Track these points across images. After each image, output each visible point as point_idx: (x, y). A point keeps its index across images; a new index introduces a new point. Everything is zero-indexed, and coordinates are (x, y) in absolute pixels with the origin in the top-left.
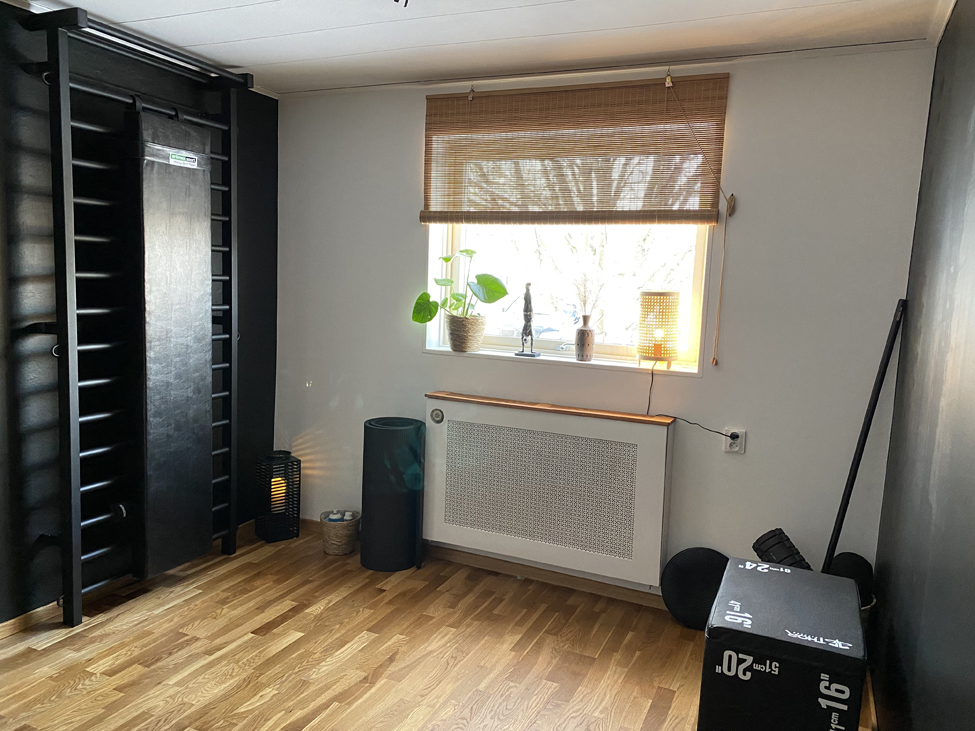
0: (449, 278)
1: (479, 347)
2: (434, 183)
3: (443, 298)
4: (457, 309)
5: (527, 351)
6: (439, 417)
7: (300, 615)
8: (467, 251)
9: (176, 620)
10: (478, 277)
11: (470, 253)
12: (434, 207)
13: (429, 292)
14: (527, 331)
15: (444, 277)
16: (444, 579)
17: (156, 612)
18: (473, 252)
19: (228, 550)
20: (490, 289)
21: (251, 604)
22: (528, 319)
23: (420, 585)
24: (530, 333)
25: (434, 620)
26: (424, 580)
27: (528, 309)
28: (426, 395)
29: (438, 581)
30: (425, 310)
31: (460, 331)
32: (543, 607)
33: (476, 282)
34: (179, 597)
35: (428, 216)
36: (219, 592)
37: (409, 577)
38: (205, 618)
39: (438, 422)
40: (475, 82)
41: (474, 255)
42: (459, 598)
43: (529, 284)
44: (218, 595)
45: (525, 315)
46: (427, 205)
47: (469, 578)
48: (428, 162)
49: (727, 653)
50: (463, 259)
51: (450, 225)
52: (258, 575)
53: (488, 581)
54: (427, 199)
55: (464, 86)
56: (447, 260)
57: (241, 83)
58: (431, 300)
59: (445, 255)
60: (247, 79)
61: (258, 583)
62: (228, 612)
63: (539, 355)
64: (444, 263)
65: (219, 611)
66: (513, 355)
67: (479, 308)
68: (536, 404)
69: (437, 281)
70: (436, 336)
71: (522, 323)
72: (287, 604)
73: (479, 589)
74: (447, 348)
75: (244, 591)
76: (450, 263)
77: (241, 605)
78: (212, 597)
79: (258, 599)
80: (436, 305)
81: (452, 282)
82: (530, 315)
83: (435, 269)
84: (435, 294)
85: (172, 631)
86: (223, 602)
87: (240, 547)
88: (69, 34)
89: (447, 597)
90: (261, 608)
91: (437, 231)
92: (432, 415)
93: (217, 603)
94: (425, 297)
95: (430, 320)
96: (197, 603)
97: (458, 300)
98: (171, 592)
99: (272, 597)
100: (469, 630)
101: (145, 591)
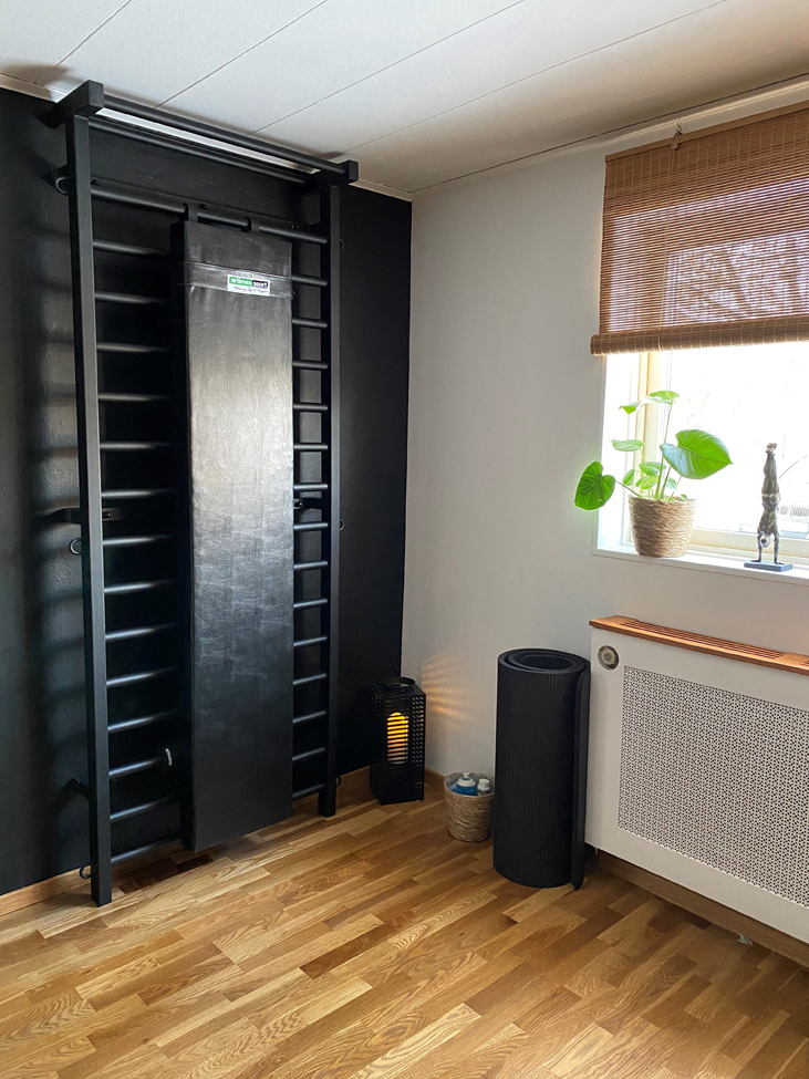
0: (640, 438)
1: (685, 549)
2: (617, 291)
3: (630, 468)
4: (648, 487)
5: (768, 559)
6: (610, 659)
7: (378, 948)
8: (662, 394)
9: (217, 921)
10: (682, 436)
11: (667, 396)
12: (615, 326)
13: (603, 463)
14: (767, 525)
15: (632, 437)
16: (613, 917)
17: (201, 900)
18: (673, 394)
19: (326, 808)
20: (702, 455)
22: (770, 503)
23: (573, 922)
24: (773, 530)
25: (579, 1005)
26: (581, 913)
27: (770, 488)
28: (591, 623)
29: (603, 918)
30: (594, 489)
31: (650, 523)
32: (781, 1017)
33: (676, 443)
34: (241, 877)
35: (606, 342)
36: (285, 881)
37: (558, 904)
38: (253, 926)
39: (612, 667)
40: (684, 120)
41: (675, 399)
42: (632, 962)
43: (772, 446)
44: (286, 885)
45: (764, 499)
46: (603, 327)
47: (654, 923)
50: (660, 408)
51: (645, 354)
52: (352, 858)
53: (686, 937)
54: (604, 316)
55: (664, 130)
56: (630, 409)
57: (341, 175)
58: (604, 474)
59: (627, 404)
60: (350, 168)
61: (344, 872)
62: (285, 921)
63: (790, 567)
65: (275, 915)
66: (741, 567)
67: (683, 487)
68: (780, 654)
69: (616, 444)
70: (614, 528)
71: (761, 511)
72: (369, 921)
73: (670, 949)
74: (631, 549)
75: (323, 885)
76: (634, 414)
77: (306, 910)
78: (276, 888)
79: (335, 902)
80: (611, 481)
81: (643, 445)
82: (774, 499)
83: (615, 425)
84: (613, 464)
85: (204, 940)
86: (287, 899)
87: (341, 807)
88: (90, 124)
89: (609, 957)
90: (331, 922)
91: (621, 368)
92: (600, 655)
93: (279, 899)
94: (595, 469)
95: (602, 504)
96: (257, 893)
97: (650, 473)
98: (233, 869)
99: (350, 905)
100: (635, 1043)
101: (205, 861)
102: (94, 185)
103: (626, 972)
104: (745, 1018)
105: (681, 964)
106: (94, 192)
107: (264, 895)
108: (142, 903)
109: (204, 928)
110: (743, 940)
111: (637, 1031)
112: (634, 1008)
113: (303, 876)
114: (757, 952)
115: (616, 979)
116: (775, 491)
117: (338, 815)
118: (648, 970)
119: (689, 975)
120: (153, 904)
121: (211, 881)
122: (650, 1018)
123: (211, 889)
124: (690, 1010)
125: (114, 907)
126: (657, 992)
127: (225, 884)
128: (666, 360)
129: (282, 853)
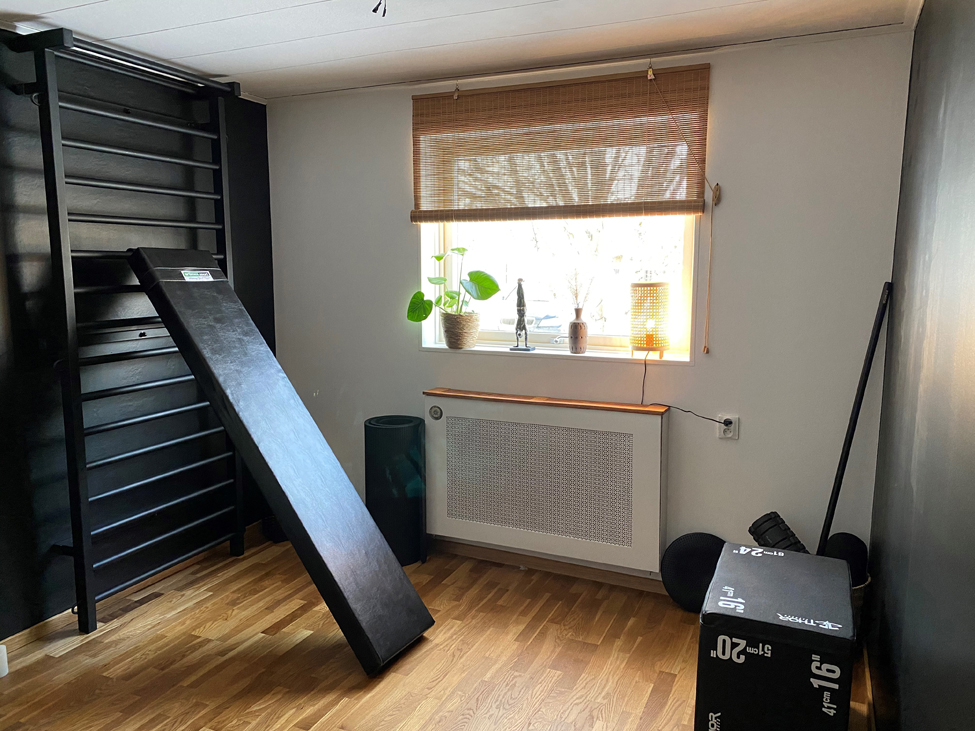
0: (442, 276)
1: (475, 343)
2: (424, 182)
3: (437, 295)
4: (451, 306)
5: (522, 345)
6: (437, 414)
7: (309, 614)
8: (458, 249)
9: (188, 622)
10: (471, 274)
11: (461, 251)
12: (425, 206)
13: (423, 291)
14: (521, 326)
15: (437, 276)
16: (448, 573)
17: (169, 616)
18: (464, 250)
19: (236, 551)
20: (483, 286)
21: (261, 604)
22: (521, 313)
23: (425, 579)
24: (524, 328)
25: (439, 614)
26: (430, 574)
27: (521, 303)
28: (424, 393)
29: (443, 574)
30: (420, 308)
31: (454, 327)
33: (468, 279)
34: (191, 599)
35: (419, 216)
36: (228, 594)
37: (414, 571)
38: (216, 620)
39: (437, 419)
40: (460, 81)
41: (466, 253)
42: (463, 591)
44: (228, 597)
45: (518, 310)
46: (417, 205)
47: (473, 570)
48: (416, 162)
49: (721, 638)
50: (455, 258)
51: (441, 224)
52: (267, 575)
53: (491, 574)
54: (417, 198)
55: (448, 86)
56: (439, 258)
57: (228, 92)
58: (425, 299)
59: (437, 254)
61: (267, 583)
62: (239, 613)
63: (534, 349)
64: (437, 262)
65: (230, 612)
66: (508, 350)
67: (473, 306)
68: (532, 397)
69: (430, 280)
70: (432, 334)
72: (296, 603)
73: (483, 581)
74: (444, 345)
75: (256, 592)
76: (442, 261)
77: (251, 605)
78: (222, 599)
79: (267, 599)
80: (430, 303)
81: (445, 280)
82: (523, 310)
83: (428, 268)
84: (429, 292)
85: (184, 634)
86: (234, 603)
87: (249, 548)
88: (56, 54)
89: (451, 590)
90: (270, 609)
91: (428, 230)
92: (430, 412)
93: (228, 604)
94: (419, 296)
95: (425, 318)
96: (208, 605)
97: (452, 298)
98: (183, 595)
99: (281, 597)
100: (474, 622)
101: (157, 595)
102: (61, 99)
103: (462, 595)
104: (529, 600)
105: (491, 585)
106: (60, 104)
107: (214, 604)
108: (123, 626)
109: (178, 628)
110: (522, 568)
111: (474, 617)
112: (470, 608)
113: (239, 589)
114: (530, 572)
115: (458, 598)
116: (524, 306)
117: (246, 554)
118: (474, 592)
119: (496, 589)
120: (131, 624)
121: (170, 605)
122: (481, 610)
123: (173, 609)
124: (500, 603)
125: (101, 631)
126: (481, 599)
127: (180, 605)
128: (453, 227)
129: (215, 581)
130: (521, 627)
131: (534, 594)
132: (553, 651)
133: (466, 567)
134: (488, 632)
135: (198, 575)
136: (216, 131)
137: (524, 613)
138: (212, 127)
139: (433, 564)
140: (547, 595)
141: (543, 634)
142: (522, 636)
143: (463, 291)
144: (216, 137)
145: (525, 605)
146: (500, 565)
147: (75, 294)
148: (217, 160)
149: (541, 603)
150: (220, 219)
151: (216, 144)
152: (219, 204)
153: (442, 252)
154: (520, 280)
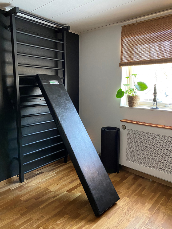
1: (138, 105)
2: (124, 54)
3: (126, 90)
4: (131, 93)
5: (155, 107)
6: (124, 128)
7: (81, 186)
8: (134, 75)
12: (124, 61)
14: (155, 100)
15: (127, 83)
17: (43, 180)
18: (136, 75)
19: (65, 161)
20: (142, 86)
21: (68, 181)
22: (155, 96)
24: (156, 101)
27: (155, 93)
28: (120, 121)
30: (120, 94)
31: (131, 100)
33: (137, 84)
35: (122, 64)
36: (60, 175)
38: (55, 184)
39: (124, 129)
40: (138, 19)
45: (154, 95)
46: (121, 61)
48: (122, 48)
50: (133, 77)
51: (129, 67)
53: (140, 181)
54: (121, 59)
55: (134, 21)
57: (66, 29)
58: (122, 91)
59: (127, 76)
60: (68, 28)
61: (71, 173)
62: (61, 183)
63: (159, 108)
64: (127, 79)
65: (59, 182)
66: (150, 108)
67: (138, 93)
68: (158, 125)
69: (124, 85)
70: (124, 102)
72: (78, 182)
73: (137, 183)
74: (127, 106)
75: (67, 176)
76: (128, 79)
77: (65, 181)
78: (58, 177)
79: (70, 179)
80: (124, 92)
81: (129, 85)
82: (156, 95)
83: (124, 81)
84: (124, 89)
85: (45, 188)
86: (61, 179)
88: (15, 16)
90: (71, 182)
91: (125, 69)
92: (122, 127)
93: (59, 179)
94: (120, 90)
95: (122, 97)
96: (54, 178)
97: (131, 91)
98: (48, 174)
99: (74, 179)
100: (133, 200)
101: (42, 173)
102: (16, 30)
103: (130, 187)
104: (153, 194)
105: (140, 185)
106: (16, 31)
107: (56, 178)
108: (31, 182)
109: (45, 185)
110: (150, 180)
111: (133, 197)
112: (132, 193)
113: (63, 174)
114: (153, 182)
115: (128, 189)
116: (156, 93)
117: (68, 162)
118: (134, 187)
119: (142, 187)
120: (33, 181)
121: (44, 177)
122: (136, 195)
123: (45, 178)
124: (143, 193)
125: (25, 183)
126: (136, 190)
127: (47, 177)
128: (133, 67)
129: (58, 170)
130: (151, 205)
131: (155, 192)
132: (163, 219)
133: (131, 177)
134: (138, 205)
135: (54, 168)
136: (63, 41)
137: (151, 199)
138: (62, 40)
139: (121, 174)
140: (160, 193)
141: (158, 209)
142: (151, 209)
143: (135, 88)
144: (63, 43)
145: (152, 195)
146: (143, 178)
147: (20, 87)
148: (63, 50)
149: (157, 196)
150: (64, 67)
151: (63, 45)
152: (63, 63)
153: (129, 76)
154: (155, 85)
